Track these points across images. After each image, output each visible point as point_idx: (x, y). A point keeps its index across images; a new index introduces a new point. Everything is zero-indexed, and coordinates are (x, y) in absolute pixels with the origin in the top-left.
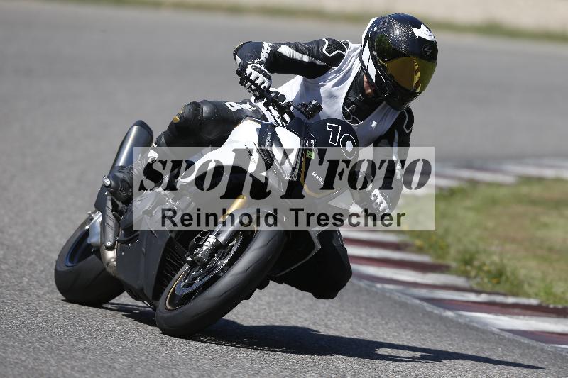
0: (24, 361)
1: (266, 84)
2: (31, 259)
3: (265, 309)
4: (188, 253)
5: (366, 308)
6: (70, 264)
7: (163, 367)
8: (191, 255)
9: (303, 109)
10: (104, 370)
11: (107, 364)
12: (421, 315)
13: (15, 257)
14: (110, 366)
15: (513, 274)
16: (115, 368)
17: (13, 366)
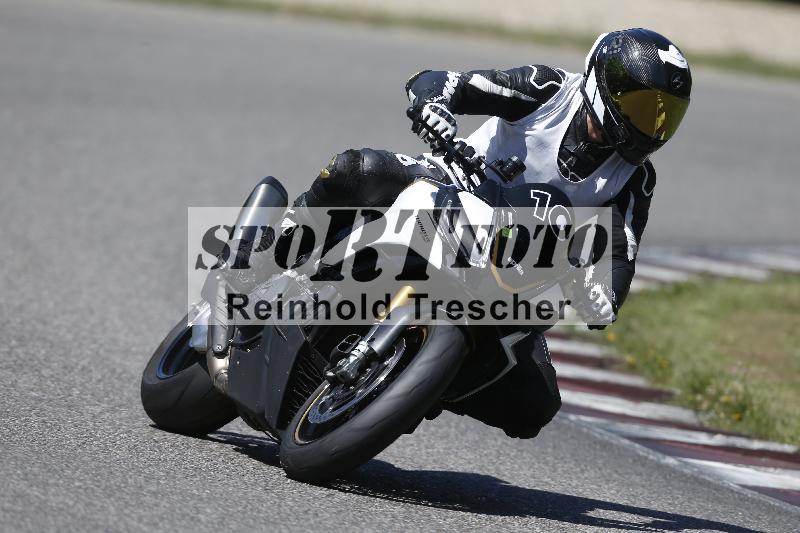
0: (73, 507)
1: (450, 132)
2: (84, 362)
3: (412, 445)
4: (329, 365)
5: (554, 448)
6: (163, 376)
7: (267, 521)
8: (333, 367)
9: (498, 168)
10: (184, 522)
11: (188, 515)
12: (631, 461)
13: (62, 358)
14: (192, 519)
15: (761, 408)
16: (199, 520)
17: (56, 513)
